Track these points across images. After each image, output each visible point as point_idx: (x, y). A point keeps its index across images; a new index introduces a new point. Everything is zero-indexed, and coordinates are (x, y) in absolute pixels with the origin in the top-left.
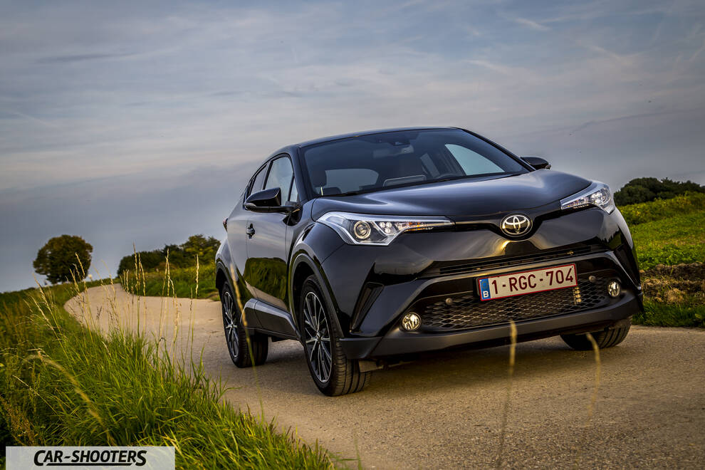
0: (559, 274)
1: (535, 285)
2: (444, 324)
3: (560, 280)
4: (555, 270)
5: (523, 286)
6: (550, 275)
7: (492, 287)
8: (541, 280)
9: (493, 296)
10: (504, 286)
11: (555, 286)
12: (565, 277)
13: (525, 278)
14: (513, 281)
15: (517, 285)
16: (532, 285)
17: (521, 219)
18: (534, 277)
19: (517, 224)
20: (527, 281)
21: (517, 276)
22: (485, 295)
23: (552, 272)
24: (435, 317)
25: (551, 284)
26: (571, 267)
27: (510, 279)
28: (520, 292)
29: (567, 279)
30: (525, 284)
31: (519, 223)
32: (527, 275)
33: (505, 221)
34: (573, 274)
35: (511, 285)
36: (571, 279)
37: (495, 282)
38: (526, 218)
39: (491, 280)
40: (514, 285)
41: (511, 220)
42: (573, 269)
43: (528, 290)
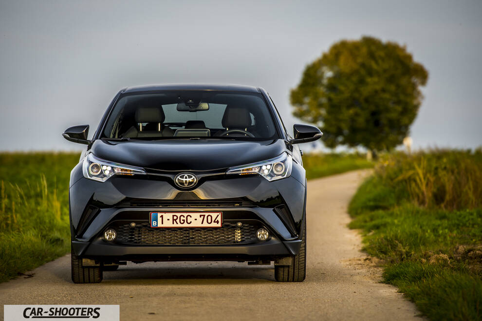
0: (209, 217)
1: (191, 222)
2: (129, 239)
3: (209, 221)
4: (206, 214)
5: (182, 222)
6: (202, 217)
7: (160, 219)
8: (196, 219)
9: (160, 225)
10: (168, 220)
11: (205, 225)
12: (213, 221)
13: (184, 217)
14: (175, 218)
15: (178, 221)
16: (189, 222)
17: (190, 177)
18: (191, 217)
19: (186, 180)
20: (185, 219)
21: (179, 215)
22: (154, 224)
23: (204, 216)
24: (125, 234)
25: (202, 223)
26: (218, 214)
27: (173, 216)
28: (180, 225)
29: (214, 222)
30: (184, 220)
31: (188, 180)
32: (185, 215)
33: (179, 177)
34: (219, 219)
35: (173, 220)
36: (218, 222)
37: (162, 216)
38: (193, 177)
39: (159, 215)
40: (175, 220)
41: (182, 177)
42: (220, 216)
43: (185, 225)
